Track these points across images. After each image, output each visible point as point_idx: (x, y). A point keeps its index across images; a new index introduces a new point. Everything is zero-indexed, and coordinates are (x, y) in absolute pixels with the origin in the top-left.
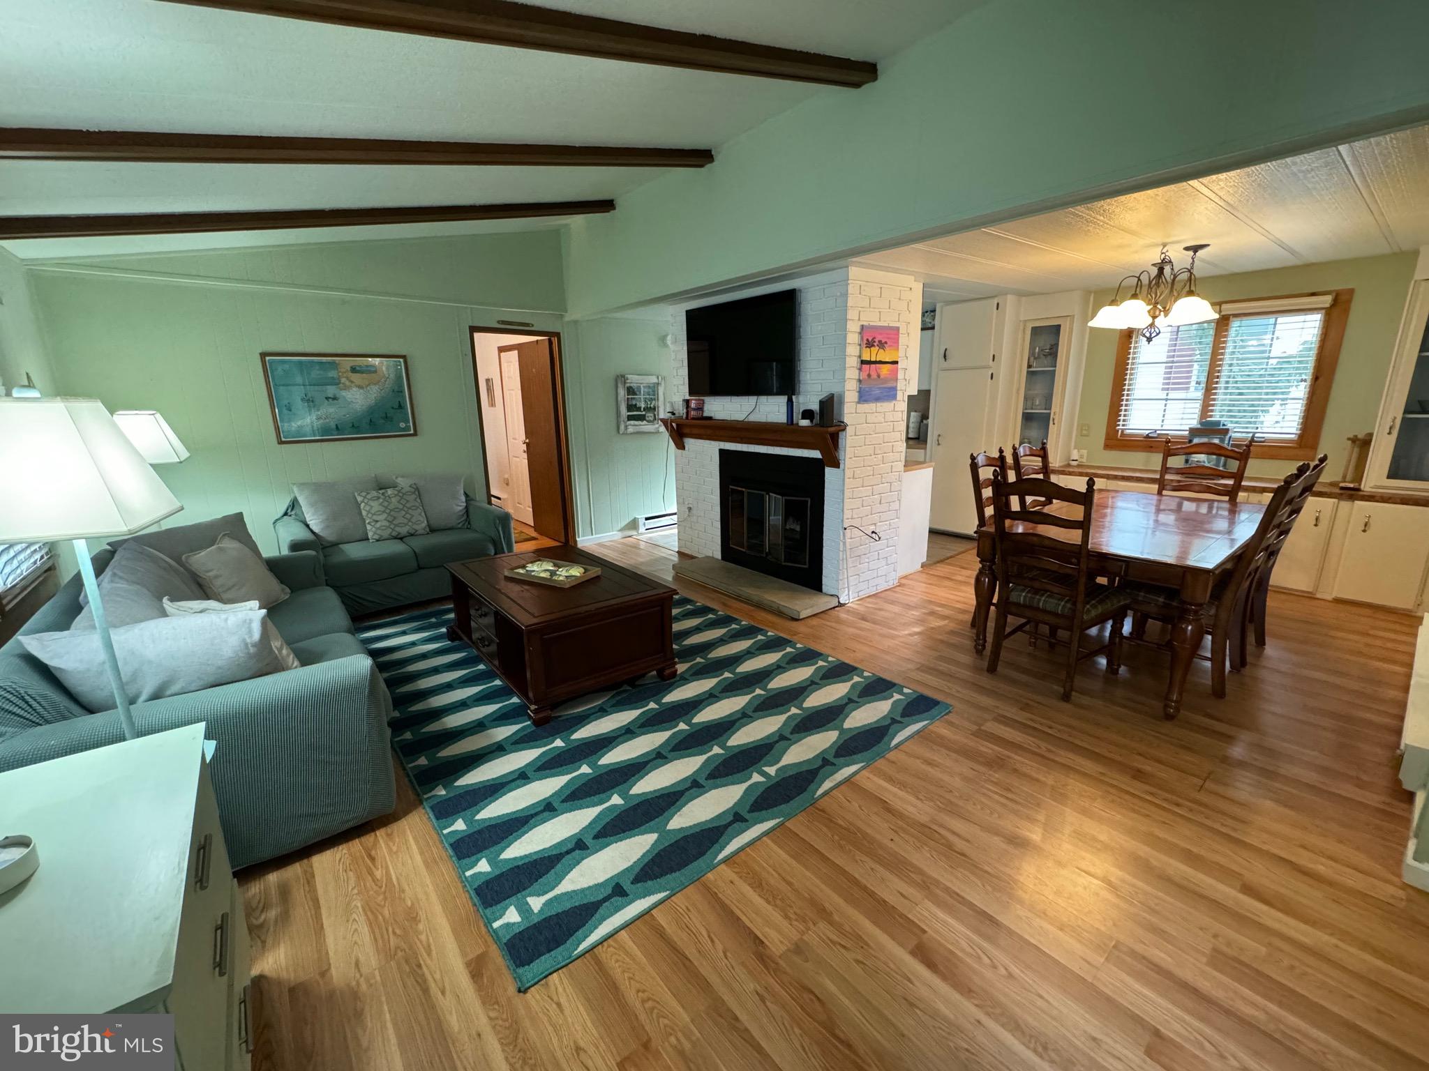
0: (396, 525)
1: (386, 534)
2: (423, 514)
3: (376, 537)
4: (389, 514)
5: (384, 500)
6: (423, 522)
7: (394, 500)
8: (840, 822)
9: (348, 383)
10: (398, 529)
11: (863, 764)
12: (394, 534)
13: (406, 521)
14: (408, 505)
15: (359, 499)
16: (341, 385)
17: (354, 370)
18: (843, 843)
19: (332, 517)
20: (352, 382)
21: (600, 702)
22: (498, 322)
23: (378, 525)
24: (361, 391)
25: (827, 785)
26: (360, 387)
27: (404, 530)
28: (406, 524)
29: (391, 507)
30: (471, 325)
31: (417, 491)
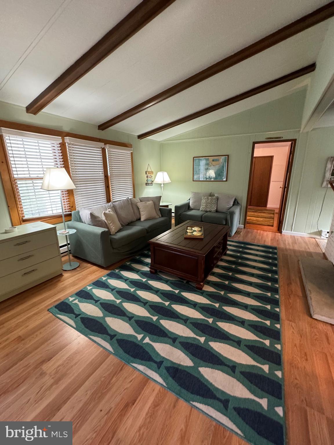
0: (207, 208)
1: (203, 209)
2: (216, 206)
3: (201, 210)
4: (206, 204)
5: (207, 200)
6: (214, 208)
7: (209, 200)
8: (114, 379)
9: (211, 164)
10: (207, 209)
11: (165, 384)
12: (206, 210)
13: (210, 207)
14: (212, 202)
15: (202, 198)
16: (209, 165)
17: (213, 161)
18: (100, 383)
19: (194, 202)
20: (212, 164)
21: (171, 279)
22: (266, 138)
23: (203, 206)
24: (214, 167)
25: (141, 367)
26: (214, 166)
27: (208, 210)
28: (210, 208)
29: (208, 202)
30: (254, 141)
31: (218, 199)
